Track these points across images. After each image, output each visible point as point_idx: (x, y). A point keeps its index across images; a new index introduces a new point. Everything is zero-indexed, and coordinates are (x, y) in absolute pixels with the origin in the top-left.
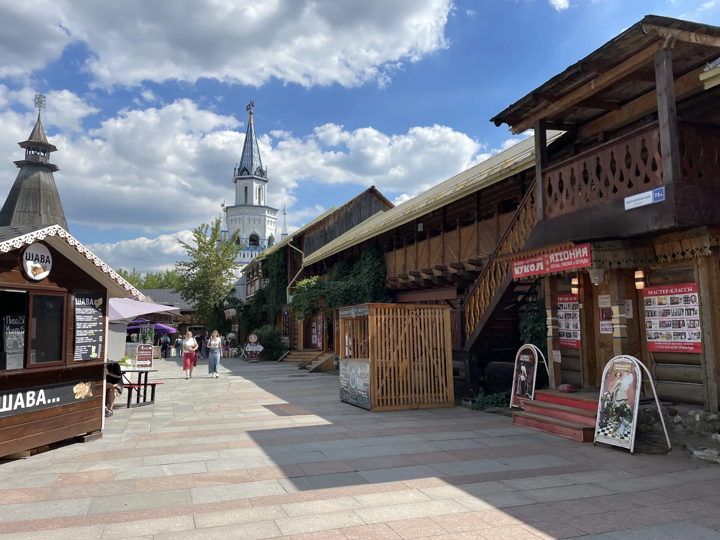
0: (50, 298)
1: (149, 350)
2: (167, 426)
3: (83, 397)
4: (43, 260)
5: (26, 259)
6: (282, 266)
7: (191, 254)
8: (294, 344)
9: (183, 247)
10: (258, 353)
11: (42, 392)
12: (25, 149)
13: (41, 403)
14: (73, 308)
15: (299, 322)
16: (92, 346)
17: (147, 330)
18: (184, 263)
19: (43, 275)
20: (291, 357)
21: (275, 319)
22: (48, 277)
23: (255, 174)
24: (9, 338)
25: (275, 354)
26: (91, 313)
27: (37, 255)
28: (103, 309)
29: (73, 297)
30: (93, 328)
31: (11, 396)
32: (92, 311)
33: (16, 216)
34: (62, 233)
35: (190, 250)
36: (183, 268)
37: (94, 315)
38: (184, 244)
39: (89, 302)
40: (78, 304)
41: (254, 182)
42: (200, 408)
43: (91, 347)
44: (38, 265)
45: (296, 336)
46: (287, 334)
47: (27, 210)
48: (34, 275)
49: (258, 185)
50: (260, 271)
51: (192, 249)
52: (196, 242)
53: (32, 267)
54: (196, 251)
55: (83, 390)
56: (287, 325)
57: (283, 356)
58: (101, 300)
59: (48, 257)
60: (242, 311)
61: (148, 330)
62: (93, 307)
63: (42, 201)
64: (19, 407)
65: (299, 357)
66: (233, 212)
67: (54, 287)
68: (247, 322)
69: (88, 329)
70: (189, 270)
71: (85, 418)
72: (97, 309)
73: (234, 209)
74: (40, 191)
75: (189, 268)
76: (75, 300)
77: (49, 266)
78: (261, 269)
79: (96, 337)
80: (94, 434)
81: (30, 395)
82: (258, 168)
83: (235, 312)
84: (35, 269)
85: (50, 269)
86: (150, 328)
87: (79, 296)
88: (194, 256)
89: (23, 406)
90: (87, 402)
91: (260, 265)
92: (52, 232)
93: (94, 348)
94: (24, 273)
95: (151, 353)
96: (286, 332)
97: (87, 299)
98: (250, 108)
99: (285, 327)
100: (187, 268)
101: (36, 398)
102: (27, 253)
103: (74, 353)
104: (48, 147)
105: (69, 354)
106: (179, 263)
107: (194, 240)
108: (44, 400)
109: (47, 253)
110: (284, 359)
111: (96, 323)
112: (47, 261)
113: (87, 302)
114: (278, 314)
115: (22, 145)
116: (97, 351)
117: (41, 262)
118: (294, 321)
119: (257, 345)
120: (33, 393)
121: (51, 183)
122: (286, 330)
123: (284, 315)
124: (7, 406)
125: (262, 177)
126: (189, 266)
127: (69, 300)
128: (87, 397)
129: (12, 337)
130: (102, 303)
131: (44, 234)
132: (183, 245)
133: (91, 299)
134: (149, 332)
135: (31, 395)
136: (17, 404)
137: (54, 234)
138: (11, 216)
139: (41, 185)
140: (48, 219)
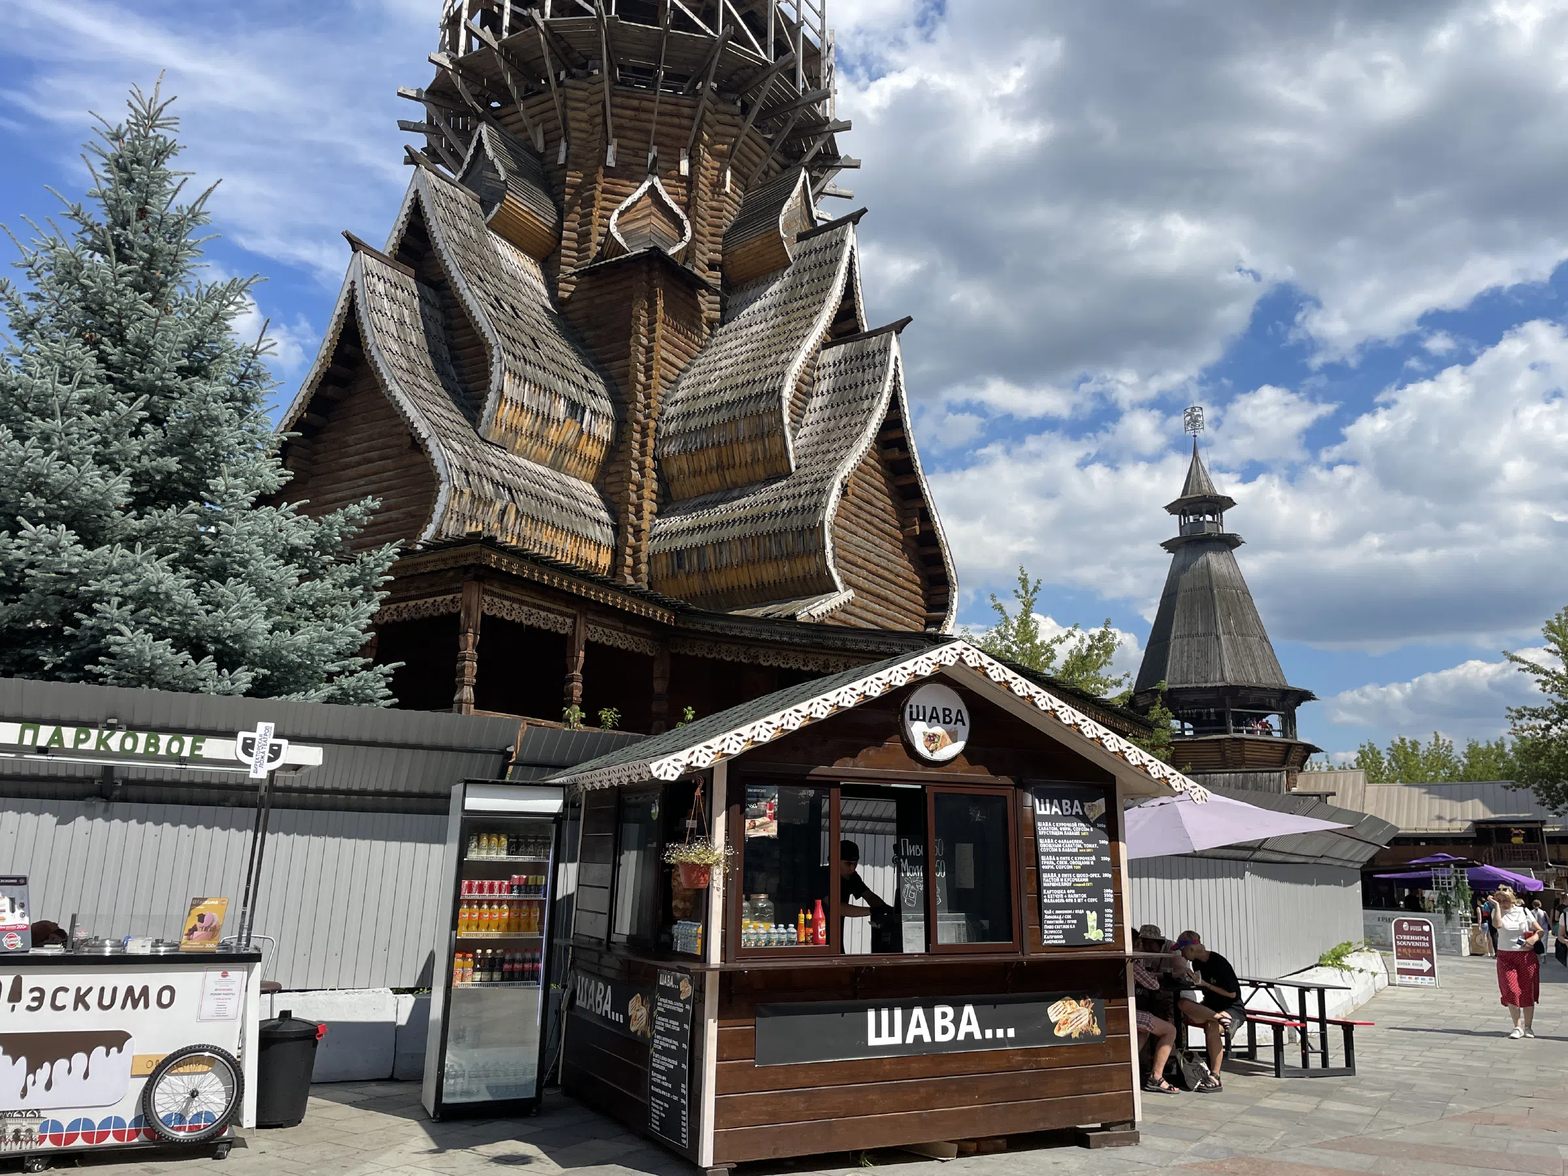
0: (976, 800)
1: (1423, 933)
2: (1324, 1145)
3: (1075, 1035)
4: (948, 719)
5: (911, 719)
7: (1548, 688)
9: (1524, 670)
11: (969, 1010)
12: (1178, 516)
13: (969, 1035)
14: (1031, 821)
16: (1088, 912)
17: (1450, 883)
18: (1530, 710)
19: (951, 750)
22: (964, 752)
24: (908, 886)
26: (1077, 834)
27: (934, 708)
28: (1111, 827)
29: (1029, 798)
30: (1085, 869)
31: (898, 1013)
32: (1081, 828)
33: (1174, 646)
34: (971, 658)
35: (1544, 678)
36: (1531, 723)
37: (1086, 839)
38: (1524, 662)
39: (1072, 807)
40: (1043, 812)
42: (1467, 1108)
43: (1085, 915)
44: (938, 730)
47: (1194, 632)
48: (932, 752)
51: (1547, 673)
52: (1556, 653)
53: (924, 733)
54: (1560, 677)
55: (1072, 1016)
58: (1101, 803)
59: (959, 711)
61: (1453, 881)
62: (1084, 819)
63: (1218, 610)
64: (918, 1039)
67: (980, 774)
69: (1073, 871)
70: (1548, 728)
71: (1085, 1087)
72: (1094, 825)
74: (1212, 591)
75: (1548, 723)
76: (1033, 802)
77: (964, 731)
79: (1095, 889)
80: (1116, 1131)
81: (943, 1013)
84: (931, 738)
85: (966, 737)
87: (1046, 795)
88: (1558, 691)
89: (927, 1039)
90: (1083, 1044)
92: (949, 657)
93: (1092, 917)
94: (910, 748)
95: (1430, 942)
97: (1064, 801)
100: (1544, 723)
101: (957, 1022)
102: (911, 707)
103: (1041, 924)
104: (1218, 503)
105: (1029, 926)
106: (1518, 711)
107: (1550, 651)
108: (975, 1029)
109: (956, 704)
111: (1094, 858)
112: (957, 720)
113: (1064, 807)
115: (1172, 508)
116: (1101, 925)
117: (945, 722)
120: (950, 1011)
121: (1231, 571)
124: (891, 1033)
126: (1545, 717)
127: (1019, 805)
128: (1085, 1035)
129: (914, 884)
130: (1104, 811)
131: (930, 662)
132: (1523, 666)
133: (1076, 802)
134: (1457, 886)
135: (944, 1015)
136: (913, 1032)
137: (954, 661)
138: (1167, 646)
139: (1214, 579)
140: (1233, 642)
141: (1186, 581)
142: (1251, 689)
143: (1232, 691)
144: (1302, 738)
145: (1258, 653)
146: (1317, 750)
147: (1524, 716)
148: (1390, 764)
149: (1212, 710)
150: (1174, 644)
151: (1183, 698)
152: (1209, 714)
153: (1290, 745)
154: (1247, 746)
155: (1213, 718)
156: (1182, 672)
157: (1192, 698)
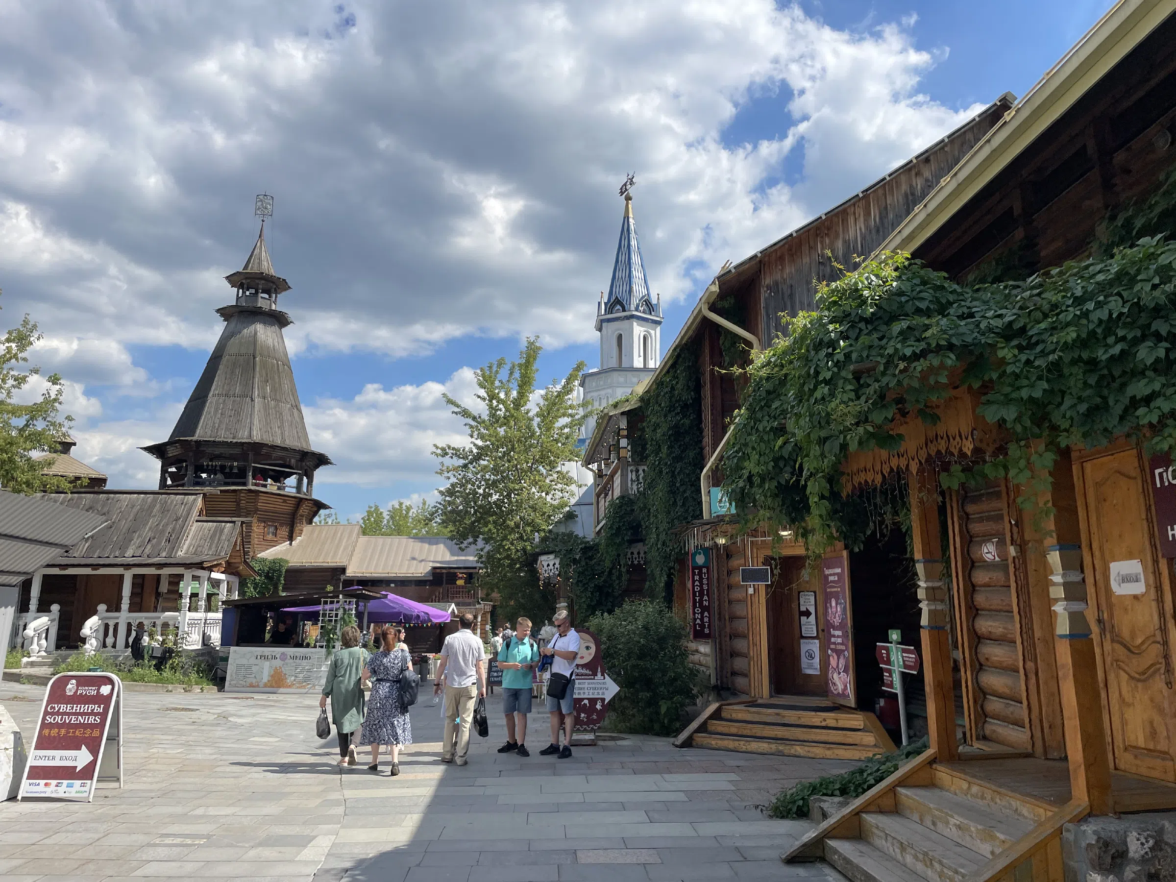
6: (685, 406)
8: (734, 673)
9: (456, 413)
10: (598, 707)
12: (236, 289)
15: (751, 591)
17: (337, 615)
18: (454, 449)
20: (725, 730)
21: (669, 585)
23: (637, 309)
25: (663, 710)
33: (211, 403)
35: (470, 421)
38: (458, 406)
41: (635, 324)
45: (740, 645)
46: (708, 636)
47: (231, 393)
49: (643, 329)
50: (624, 442)
51: (474, 418)
54: (484, 422)
56: (706, 603)
57: (694, 725)
60: (575, 561)
61: (340, 612)
63: (257, 375)
65: (758, 730)
66: (594, 384)
68: (589, 594)
73: (596, 377)
74: (254, 358)
78: (627, 437)
82: (643, 297)
83: (557, 566)
86: (345, 610)
88: (478, 434)
91: (623, 424)
95: (104, 714)
96: (702, 625)
98: (626, 190)
99: (697, 610)
104: (273, 283)
106: (443, 449)
107: (479, 397)
110: (700, 738)
114: (677, 567)
115: (232, 279)
118: (730, 587)
119: (595, 674)
121: (276, 344)
122: (702, 619)
123: (694, 568)
125: (651, 314)
132: (457, 410)
134: (343, 618)
138: (204, 403)
139: (258, 347)
140: (266, 407)
141: (232, 347)
142: (274, 447)
143: (256, 449)
144: (316, 495)
145: (287, 416)
146: (325, 507)
147: (446, 454)
148: (388, 522)
149: (235, 464)
150: (211, 400)
151: (209, 450)
152: (232, 467)
153: (301, 499)
154: (262, 498)
155: (235, 471)
156: (214, 427)
157: (218, 451)
